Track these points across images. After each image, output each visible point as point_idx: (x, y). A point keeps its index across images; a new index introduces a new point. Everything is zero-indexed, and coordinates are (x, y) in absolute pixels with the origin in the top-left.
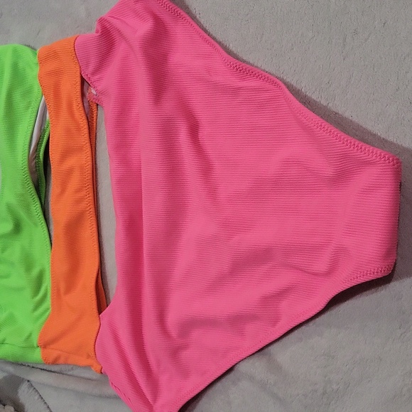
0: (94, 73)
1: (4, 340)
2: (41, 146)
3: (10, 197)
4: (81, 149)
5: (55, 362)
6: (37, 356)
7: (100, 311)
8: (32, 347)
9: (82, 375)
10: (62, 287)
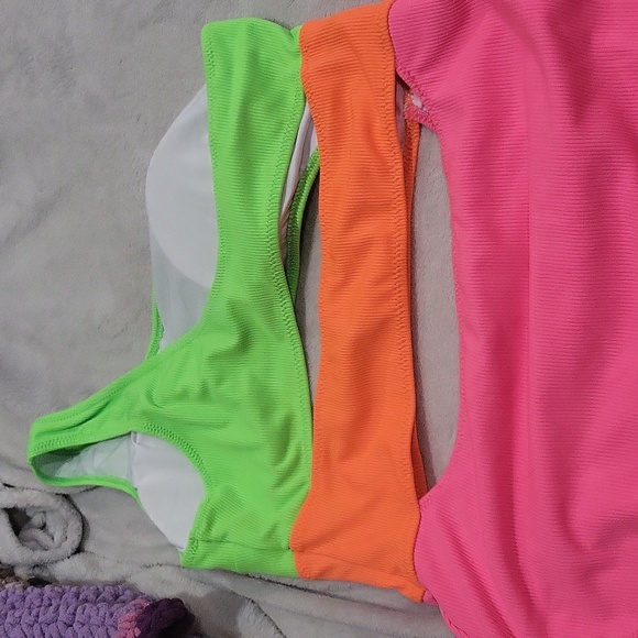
0: (423, 69)
1: (224, 537)
2: (299, 199)
3: (236, 288)
4: (386, 206)
5: (319, 577)
6: (286, 564)
7: (420, 494)
8: (278, 550)
9: (370, 600)
10: (337, 447)
